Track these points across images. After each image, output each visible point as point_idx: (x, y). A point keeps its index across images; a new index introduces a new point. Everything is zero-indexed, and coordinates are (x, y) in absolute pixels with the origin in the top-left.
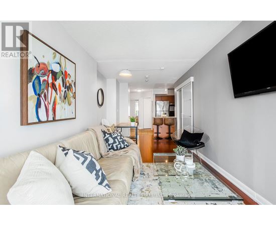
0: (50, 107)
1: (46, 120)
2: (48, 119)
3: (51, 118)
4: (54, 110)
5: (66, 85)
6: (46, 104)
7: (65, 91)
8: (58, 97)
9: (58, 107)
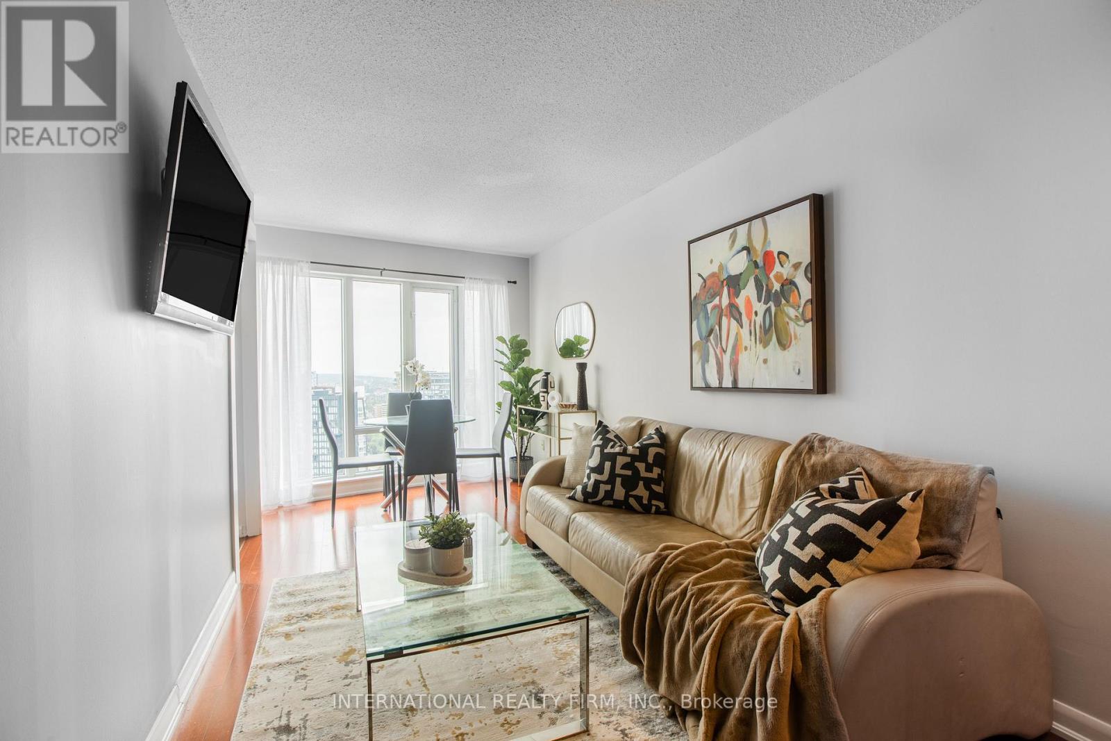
0: (726, 359)
1: (718, 386)
2: (720, 383)
3: (727, 383)
4: (735, 364)
5: (769, 291)
6: (718, 353)
7: (768, 310)
8: (745, 332)
9: (744, 358)
